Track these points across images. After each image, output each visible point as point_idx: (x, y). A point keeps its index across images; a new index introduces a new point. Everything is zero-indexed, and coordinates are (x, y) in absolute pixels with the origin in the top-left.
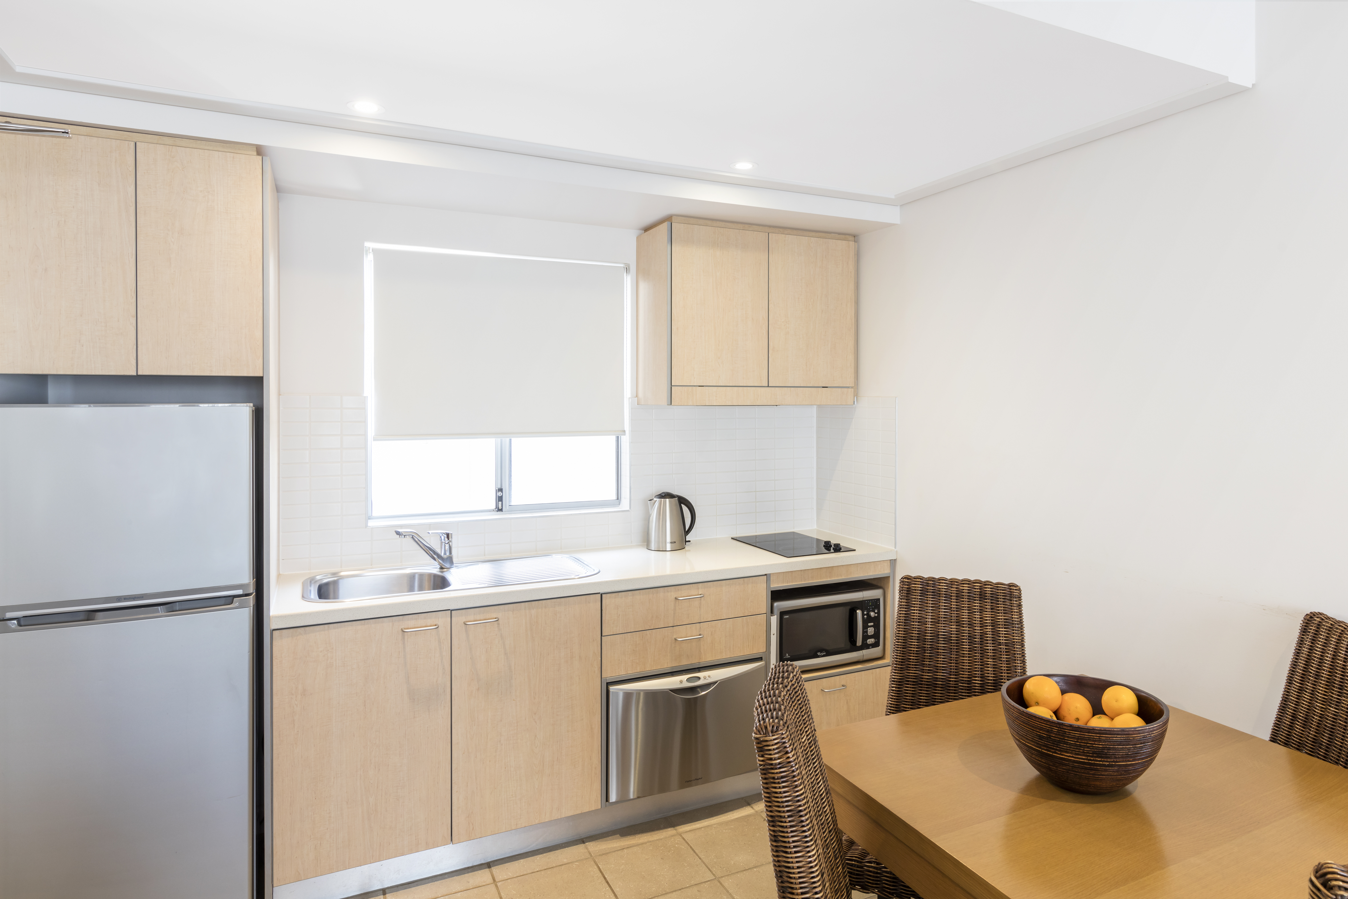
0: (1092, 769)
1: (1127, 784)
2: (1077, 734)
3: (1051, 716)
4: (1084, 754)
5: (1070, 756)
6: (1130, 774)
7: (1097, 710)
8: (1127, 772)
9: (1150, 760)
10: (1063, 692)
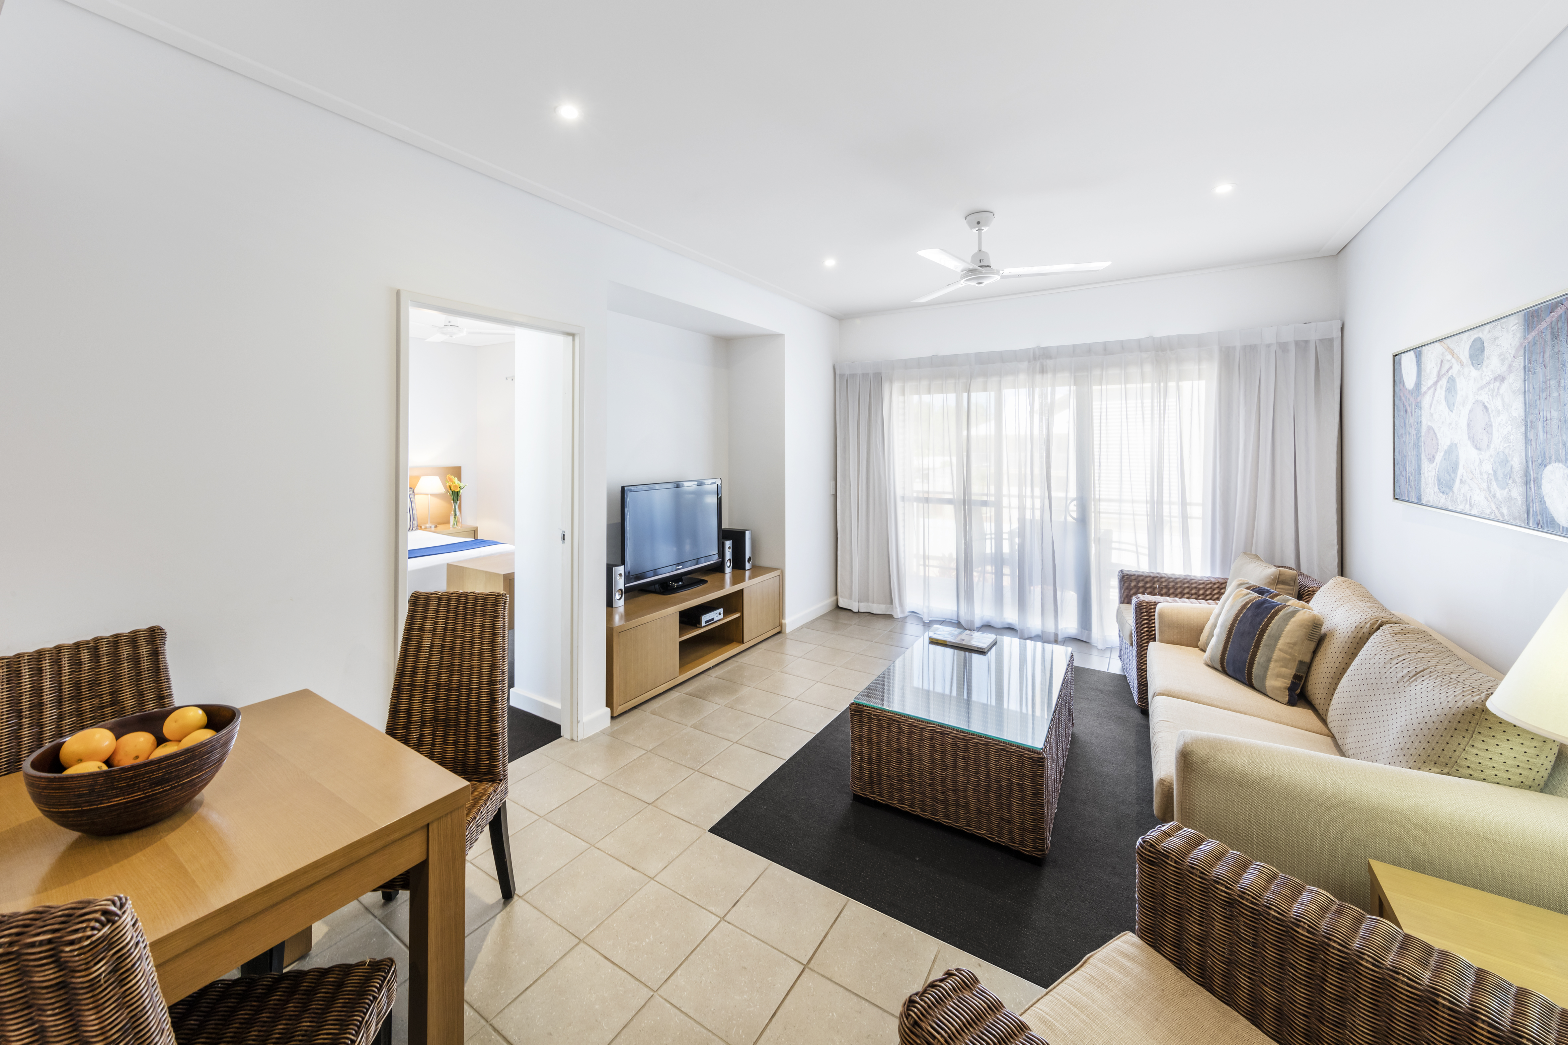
0: (148, 801)
1: (194, 796)
2: (130, 774)
3: (99, 767)
4: (139, 790)
5: (121, 800)
6: (196, 786)
7: (161, 740)
8: (195, 785)
9: (219, 765)
10: (118, 737)
